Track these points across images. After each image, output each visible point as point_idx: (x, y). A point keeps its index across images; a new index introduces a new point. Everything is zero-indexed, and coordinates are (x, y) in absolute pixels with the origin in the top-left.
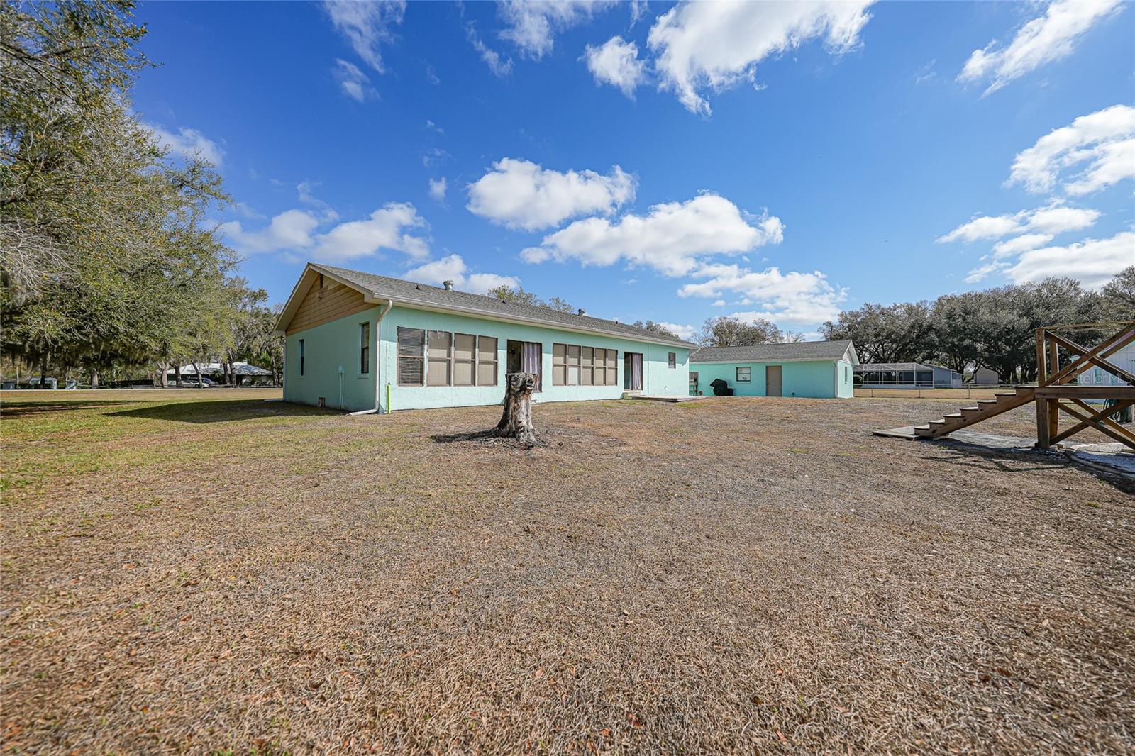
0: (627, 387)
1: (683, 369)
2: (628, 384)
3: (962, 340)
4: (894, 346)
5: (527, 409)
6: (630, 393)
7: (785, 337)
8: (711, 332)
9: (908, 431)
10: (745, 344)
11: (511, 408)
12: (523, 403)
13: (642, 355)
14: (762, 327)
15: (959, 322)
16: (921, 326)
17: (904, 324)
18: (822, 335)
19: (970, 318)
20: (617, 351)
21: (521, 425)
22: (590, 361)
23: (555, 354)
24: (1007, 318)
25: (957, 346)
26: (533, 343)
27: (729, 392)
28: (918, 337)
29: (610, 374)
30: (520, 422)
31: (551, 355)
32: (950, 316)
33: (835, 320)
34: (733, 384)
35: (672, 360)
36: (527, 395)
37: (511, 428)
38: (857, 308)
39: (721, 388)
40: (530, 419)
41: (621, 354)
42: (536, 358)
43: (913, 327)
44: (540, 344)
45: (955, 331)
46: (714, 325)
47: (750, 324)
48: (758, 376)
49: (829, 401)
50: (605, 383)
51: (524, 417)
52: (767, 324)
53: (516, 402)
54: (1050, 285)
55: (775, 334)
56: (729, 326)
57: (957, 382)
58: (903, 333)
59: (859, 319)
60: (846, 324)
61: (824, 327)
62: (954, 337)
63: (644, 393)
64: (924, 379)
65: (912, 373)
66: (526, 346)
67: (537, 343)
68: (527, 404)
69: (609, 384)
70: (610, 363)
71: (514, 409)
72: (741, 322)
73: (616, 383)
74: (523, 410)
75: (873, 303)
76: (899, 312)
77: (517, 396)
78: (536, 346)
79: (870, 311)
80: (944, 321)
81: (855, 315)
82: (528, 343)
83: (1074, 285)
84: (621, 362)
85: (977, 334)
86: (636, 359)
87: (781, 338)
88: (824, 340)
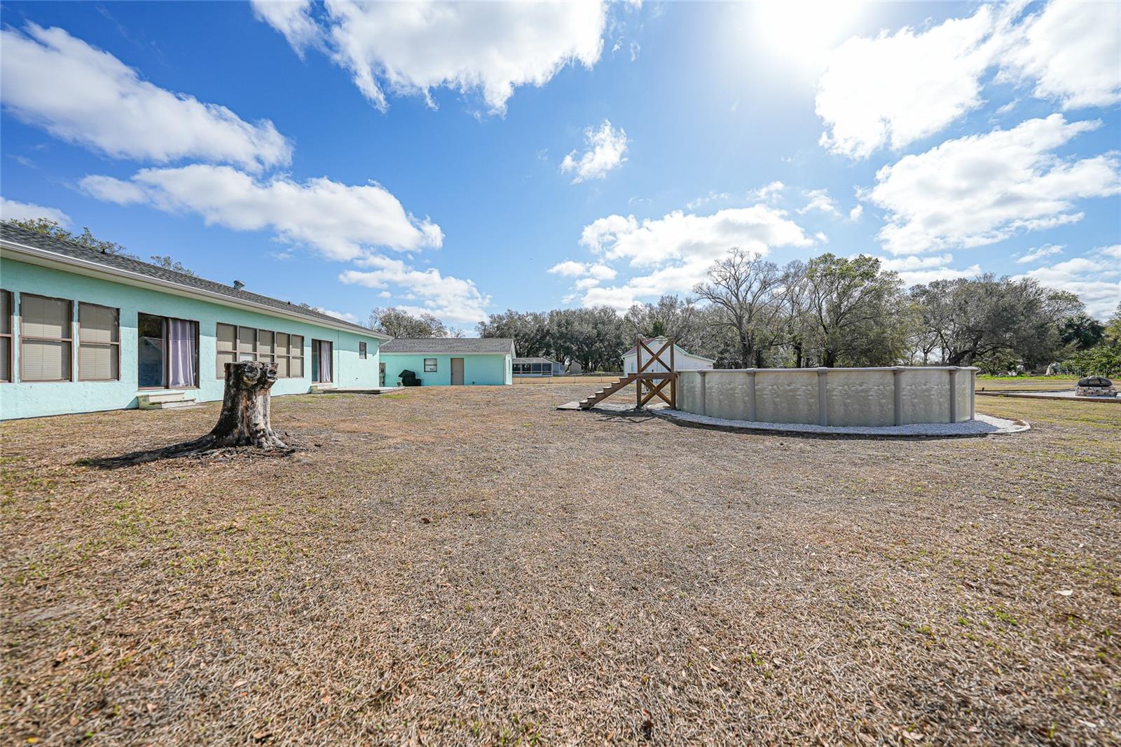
0: (314, 379)
1: (374, 359)
2: (316, 376)
3: (565, 342)
4: (527, 344)
5: (265, 409)
6: (321, 386)
7: (449, 332)
8: (378, 323)
9: (575, 405)
10: (413, 337)
11: (241, 407)
12: (259, 400)
13: (331, 343)
14: (429, 322)
15: (563, 329)
16: (543, 330)
17: (532, 327)
18: (478, 333)
19: (569, 327)
20: (303, 338)
21: (258, 428)
22: (269, 348)
23: (220, 337)
24: (588, 329)
25: (562, 346)
26: (183, 321)
27: (418, 383)
28: (541, 338)
29: (295, 364)
30: (256, 425)
31: (215, 339)
32: (559, 325)
33: (487, 321)
34: (421, 375)
35: (363, 350)
36: (267, 390)
37: (241, 433)
38: (502, 313)
39: (410, 379)
40: (268, 420)
41: (308, 342)
42: (188, 343)
43: (538, 330)
44: (196, 324)
45: (562, 336)
46: (382, 315)
47: (417, 317)
48: (444, 367)
49: (500, 387)
50: (288, 375)
51: (261, 417)
52: (432, 320)
53: (249, 399)
54: (605, 310)
55: (440, 329)
56: (397, 317)
57: (562, 372)
58: (532, 335)
59: (504, 322)
60: (495, 325)
61: (480, 326)
62: (561, 339)
63: (334, 386)
64: (545, 370)
65: (540, 365)
66: (171, 323)
67: (191, 322)
68: (265, 401)
69: (294, 376)
70: (295, 352)
71: (247, 408)
72: (409, 314)
73: (303, 375)
74: (260, 408)
75: (513, 310)
76: (529, 318)
77: (251, 392)
78: (188, 325)
79: (510, 315)
80: (556, 328)
81: (501, 318)
82: (175, 320)
83: (614, 311)
84: (308, 351)
85: (572, 339)
86: (325, 347)
87: (445, 333)
88: (479, 337)
